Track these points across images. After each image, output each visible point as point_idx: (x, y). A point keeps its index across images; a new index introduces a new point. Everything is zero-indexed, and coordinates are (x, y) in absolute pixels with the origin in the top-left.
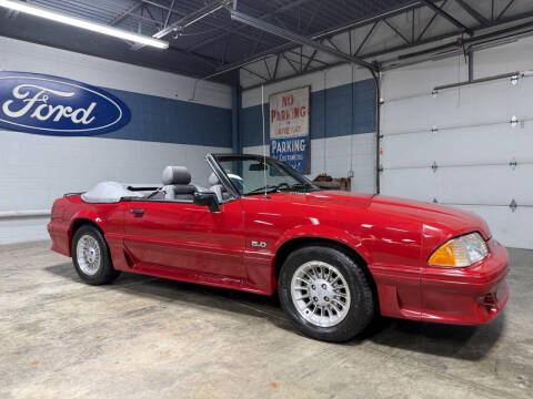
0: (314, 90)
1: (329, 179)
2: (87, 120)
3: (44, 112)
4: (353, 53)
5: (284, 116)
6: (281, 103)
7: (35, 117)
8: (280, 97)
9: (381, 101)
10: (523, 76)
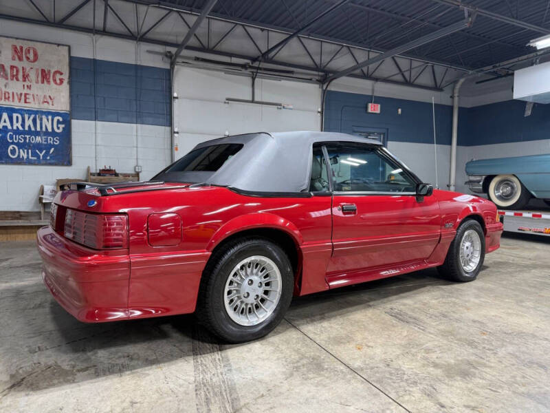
4: (141, 33)
5: (17, 75)
6: (9, 54)
8: (6, 44)
9: (175, 95)
10: (284, 107)
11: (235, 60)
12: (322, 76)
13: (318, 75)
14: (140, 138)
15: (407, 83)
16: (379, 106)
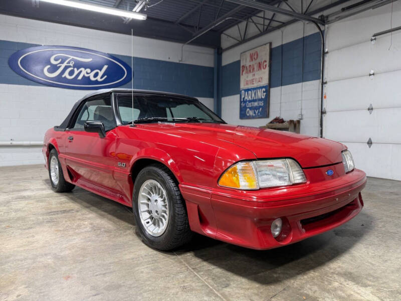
0: (274, 46)
1: (282, 121)
2: (101, 78)
3: (71, 73)
4: (304, 10)
5: (251, 70)
6: (248, 59)
7: (65, 77)
8: (248, 54)
9: (327, 50)
14: (304, 93)
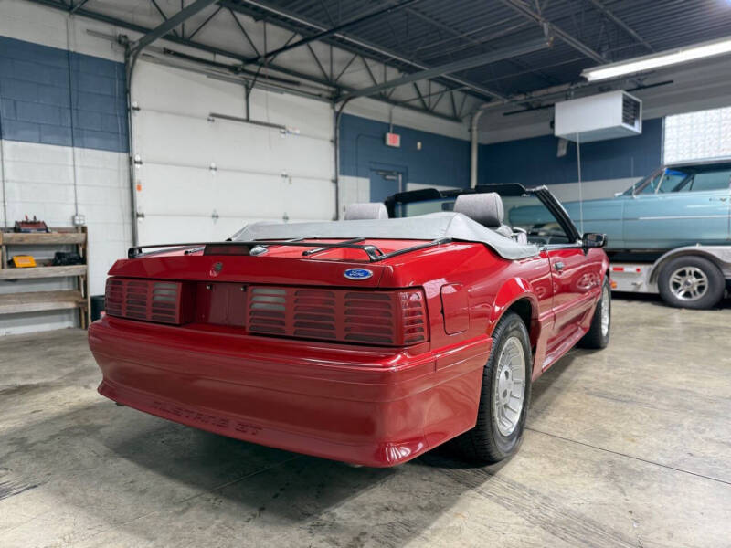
9: (135, 104)
10: (288, 132)
11: (220, 59)
12: (332, 93)
13: (328, 91)
14: (79, 171)
15: (426, 110)
16: (398, 138)
